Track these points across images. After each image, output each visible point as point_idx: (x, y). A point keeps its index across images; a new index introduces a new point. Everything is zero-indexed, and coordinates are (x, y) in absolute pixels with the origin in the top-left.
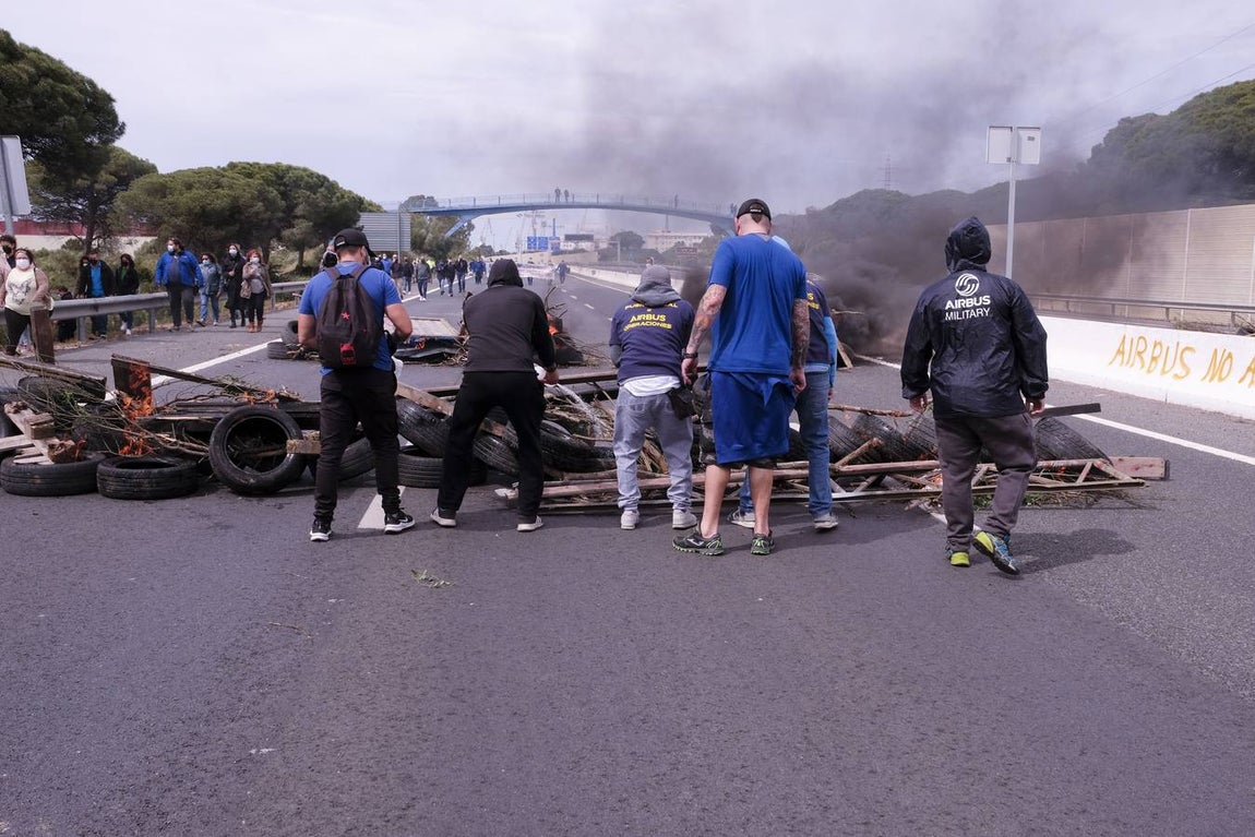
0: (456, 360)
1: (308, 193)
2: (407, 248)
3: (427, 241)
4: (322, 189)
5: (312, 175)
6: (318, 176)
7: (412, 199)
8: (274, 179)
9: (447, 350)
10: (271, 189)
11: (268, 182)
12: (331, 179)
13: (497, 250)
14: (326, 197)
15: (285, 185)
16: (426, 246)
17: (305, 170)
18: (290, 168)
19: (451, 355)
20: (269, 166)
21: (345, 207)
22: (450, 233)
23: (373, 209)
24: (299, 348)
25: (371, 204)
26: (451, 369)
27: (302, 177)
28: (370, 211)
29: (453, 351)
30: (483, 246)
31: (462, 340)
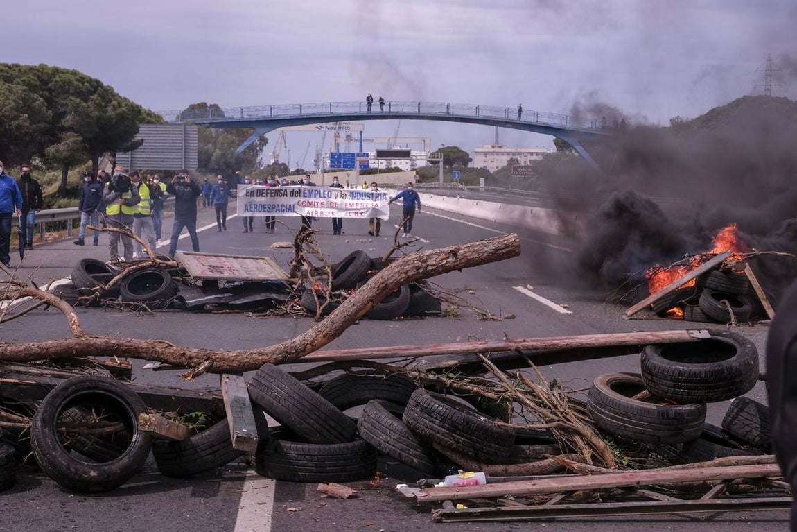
0: (286, 308)
1: (78, 100)
2: (193, 166)
3: (213, 158)
4: (94, 97)
5: (82, 79)
6: (90, 81)
7: (193, 107)
8: (37, 83)
9: (274, 296)
10: (36, 96)
11: (32, 88)
12: (105, 84)
13: (292, 169)
14: (99, 105)
15: (50, 90)
16: (212, 165)
17: (74, 73)
18: (56, 71)
19: (280, 302)
20: (31, 69)
21: (122, 117)
22: (241, 149)
23: (154, 119)
24: (93, 292)
25: (149, 114)
26: (281, 320)
27: (70, 83)
28: (149, 122)
29: (282, 298)
30: (276, 163)
31: (293, 283)
